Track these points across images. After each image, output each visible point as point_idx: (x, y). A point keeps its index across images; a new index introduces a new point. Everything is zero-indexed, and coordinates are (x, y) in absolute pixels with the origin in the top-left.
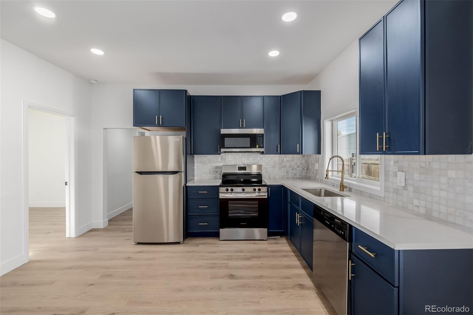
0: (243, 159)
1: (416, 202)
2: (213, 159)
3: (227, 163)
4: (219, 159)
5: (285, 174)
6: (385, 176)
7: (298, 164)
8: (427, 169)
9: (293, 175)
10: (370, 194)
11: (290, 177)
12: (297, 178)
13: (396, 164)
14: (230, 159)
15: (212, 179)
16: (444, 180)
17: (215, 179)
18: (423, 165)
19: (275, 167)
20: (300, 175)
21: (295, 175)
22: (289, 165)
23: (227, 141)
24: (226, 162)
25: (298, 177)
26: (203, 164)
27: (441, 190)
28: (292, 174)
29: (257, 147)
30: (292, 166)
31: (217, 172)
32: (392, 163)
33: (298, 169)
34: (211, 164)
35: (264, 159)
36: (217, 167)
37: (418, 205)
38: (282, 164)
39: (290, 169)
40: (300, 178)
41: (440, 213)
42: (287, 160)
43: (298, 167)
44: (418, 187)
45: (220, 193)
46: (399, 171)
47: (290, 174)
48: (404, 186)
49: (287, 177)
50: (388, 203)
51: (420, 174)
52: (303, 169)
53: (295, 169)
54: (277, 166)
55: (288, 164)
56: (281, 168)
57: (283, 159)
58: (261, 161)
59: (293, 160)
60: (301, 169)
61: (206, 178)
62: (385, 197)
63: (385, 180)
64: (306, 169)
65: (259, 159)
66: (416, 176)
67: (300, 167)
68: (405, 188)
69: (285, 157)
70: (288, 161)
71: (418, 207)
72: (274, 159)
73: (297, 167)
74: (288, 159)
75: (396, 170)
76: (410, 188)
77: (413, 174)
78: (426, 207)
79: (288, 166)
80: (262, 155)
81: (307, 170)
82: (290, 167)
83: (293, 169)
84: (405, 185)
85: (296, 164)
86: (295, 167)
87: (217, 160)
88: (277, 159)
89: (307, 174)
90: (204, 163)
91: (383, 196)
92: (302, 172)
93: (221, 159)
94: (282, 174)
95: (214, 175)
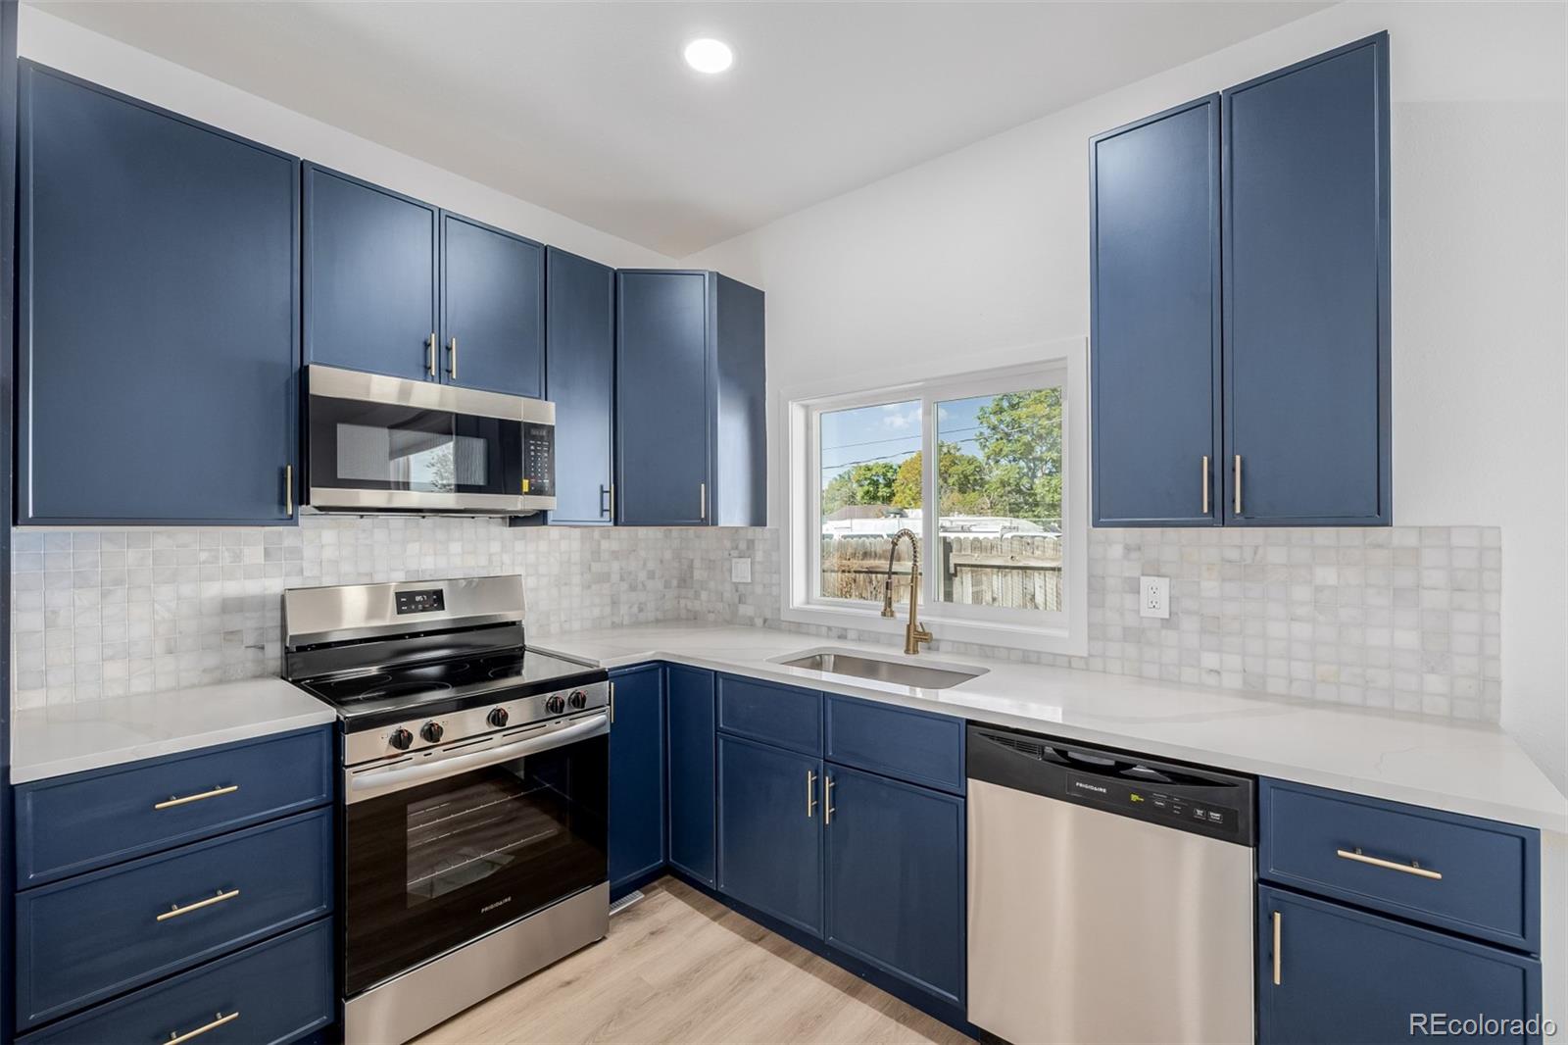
0: (413, 548)
1: (1210, 660)
2: (203, 556)
3: (306, 573)
4: (246, 551)
5: (608, 610)
6: (1089, 593)
7: (651, 565)
8: (1245, 565)
9: (635, 609)
10: (1024, 651)
11: (624, 623)
12: (646, 623)
13: (1134, 555)
14: (328, 553)
15: (193, 686)
16: (1301, 593)
17: (220, 682)
18: (1233, 554)
19: (566, 584)
20: (657, 610)
21: (641, 610)
22: (621, 569)
23: (356, 446)
24: (301, 571)
25: (651, 616)
26: (104, 595)
27: (1292, 619)
28: (630, 607)
29: (526, 488)
30: (630, 573)
31: (231, 635)
32: (1117, 551)
33: (650, 584)
34: (187, 590)
35: (519, 546)
36: (229, 606)
37: (1216, 667)
38: (596, 567)
39: (624, 586)
40: (657, 621)
41: (1291, 682)
42: (613, 552)
43: (651, 575)
44: (1218, 618)
45: (347, 770)
46: (1143, 575)
47: (624, 609)
48: (1167, 617)
49: (613, 623)
50: (1105, 672)
51: (1224, 580)
52: (667, 585)
53: (640, 586)
54: (576, 579)
55: (616, 566)
56: (589, 587)
57: (599, 545)
58: (506, 558)
59: (634, 551)
60: (659, 585)
61: (140, 685)
62: (1090, 655)
63: (1090, 605)
64: (675, 583)
65: (495, 547)
66: (1210, 586)
67: (657, 576)
68: (1167, 623)
69: (604, 538)
70: (615, 555)
71: (1219, 673)
72: (564, 546)
73: (649, 578)
74: (615, 546)
75: (1136, 573)
76: (1189, 624)
77: (1199, 583)
78: (1245, 671)
79: (615, 577)
80: (508, 529)
81: (679, 587)
82: (622, 579)
83: (633, 588)
84: (1170, 615)
85: (645, 564)
86: (642, 576)
87: (237, 557)
88: (576, 545)
89: (679, 602)
90: (118, 582)
91: (1085, 655)
92: (664, 596)
93: (267, 553)
94: (596, 612)
95: (211, 660)
